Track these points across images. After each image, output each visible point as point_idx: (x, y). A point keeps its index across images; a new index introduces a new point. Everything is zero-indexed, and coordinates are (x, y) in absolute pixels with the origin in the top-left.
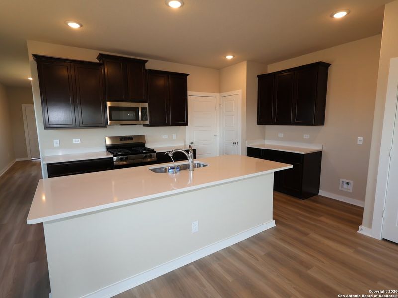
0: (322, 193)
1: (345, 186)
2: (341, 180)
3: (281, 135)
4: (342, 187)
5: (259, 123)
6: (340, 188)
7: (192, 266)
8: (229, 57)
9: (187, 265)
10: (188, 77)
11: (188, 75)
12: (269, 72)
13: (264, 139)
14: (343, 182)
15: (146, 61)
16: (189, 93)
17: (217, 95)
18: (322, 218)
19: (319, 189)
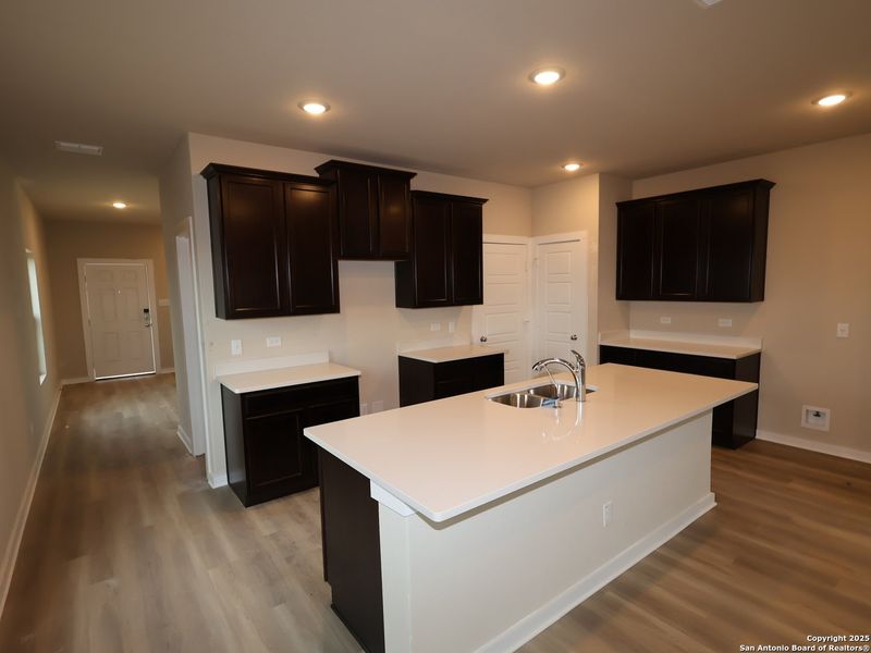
0: (761, 435)
1: (812, 419)
2: (805, 408)
3: (666, 320)
4: (807, 421)
5: (619, 297)
6: (803, 424)
7: (610, 594)
8: (572, 167)
9: (600, 593)
10: (485, 206)
11: (485, 201)
12: (635, 197)
13: (628, 328)
14: (807, 411)
15: (414, 174)
16: (485, 238)
17: (530, 241)
18: (794, 485)
19: (756, 428)
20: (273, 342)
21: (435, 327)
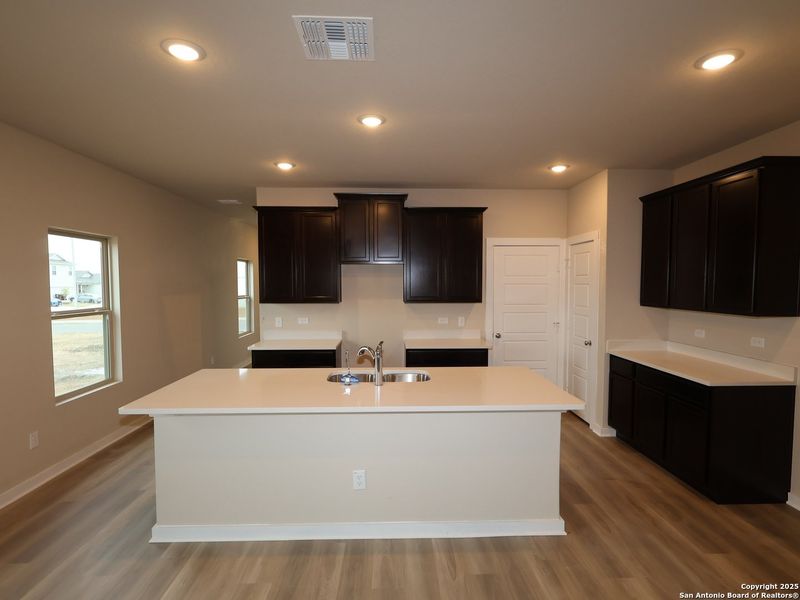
20: (303, 320)
21: (443, 320)
